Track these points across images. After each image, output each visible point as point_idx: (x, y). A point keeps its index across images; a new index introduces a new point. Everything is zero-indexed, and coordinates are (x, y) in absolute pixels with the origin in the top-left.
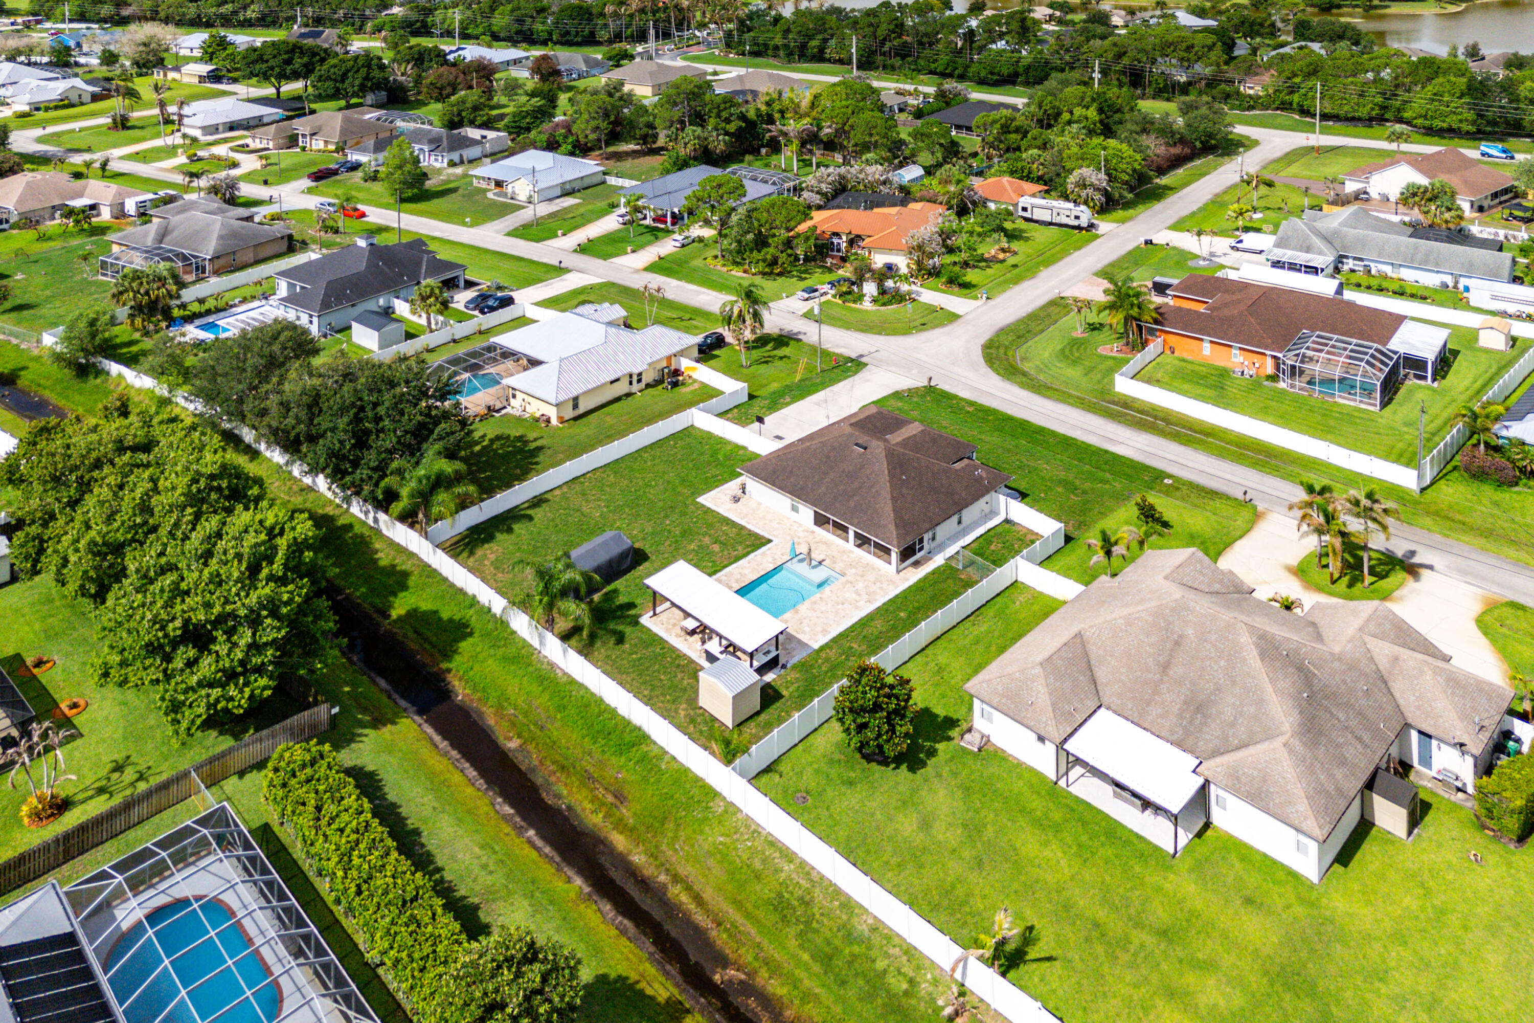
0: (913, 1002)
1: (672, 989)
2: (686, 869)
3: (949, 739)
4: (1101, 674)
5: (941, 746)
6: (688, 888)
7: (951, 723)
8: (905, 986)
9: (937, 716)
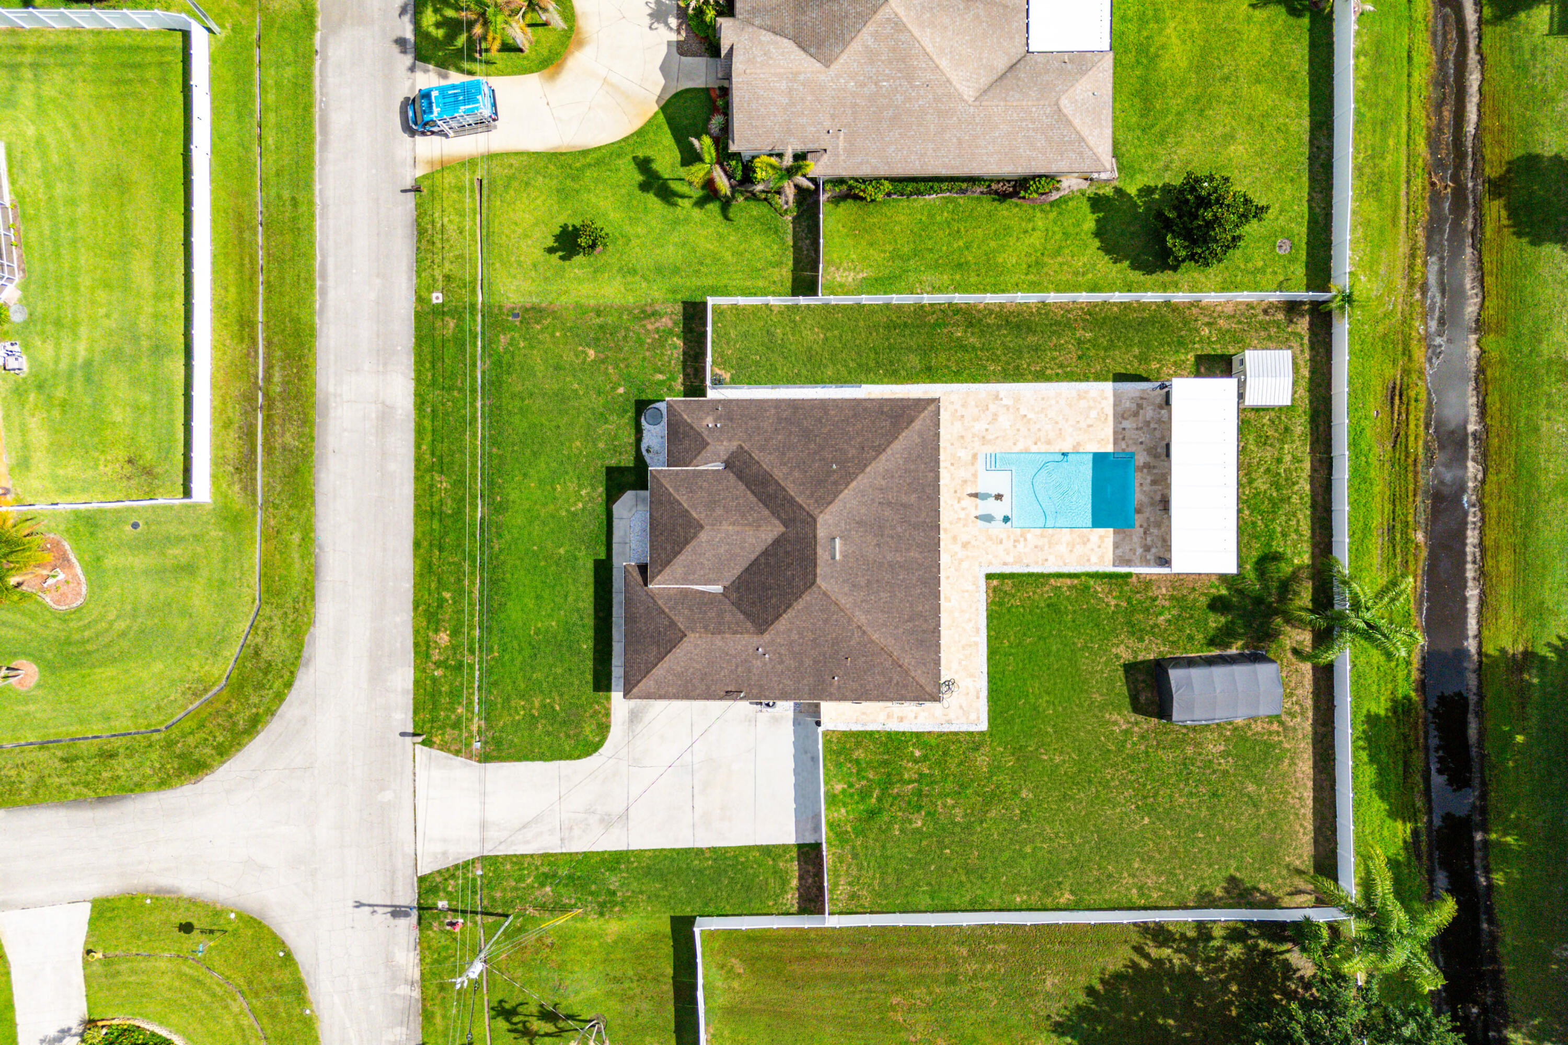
0: (1366, 46)
1: (1487, 205)
2: (1401, 284)
3: (1118, 191)
4: (1002, 64)
5: (1132, 190)
6: (1411, 267)
7: (1097, 202)
8: (1362, 58)
9: (1098, 221)
